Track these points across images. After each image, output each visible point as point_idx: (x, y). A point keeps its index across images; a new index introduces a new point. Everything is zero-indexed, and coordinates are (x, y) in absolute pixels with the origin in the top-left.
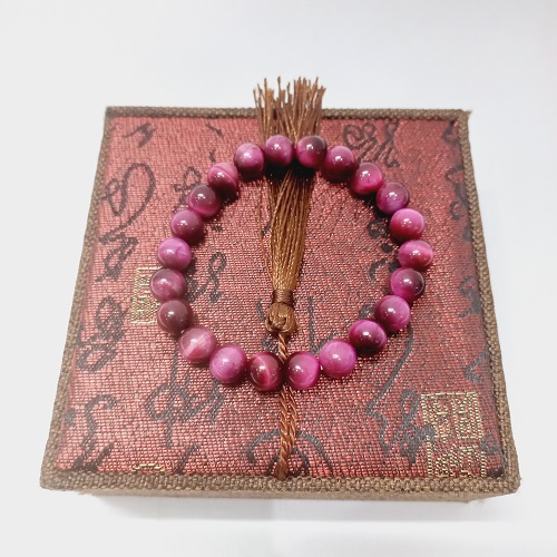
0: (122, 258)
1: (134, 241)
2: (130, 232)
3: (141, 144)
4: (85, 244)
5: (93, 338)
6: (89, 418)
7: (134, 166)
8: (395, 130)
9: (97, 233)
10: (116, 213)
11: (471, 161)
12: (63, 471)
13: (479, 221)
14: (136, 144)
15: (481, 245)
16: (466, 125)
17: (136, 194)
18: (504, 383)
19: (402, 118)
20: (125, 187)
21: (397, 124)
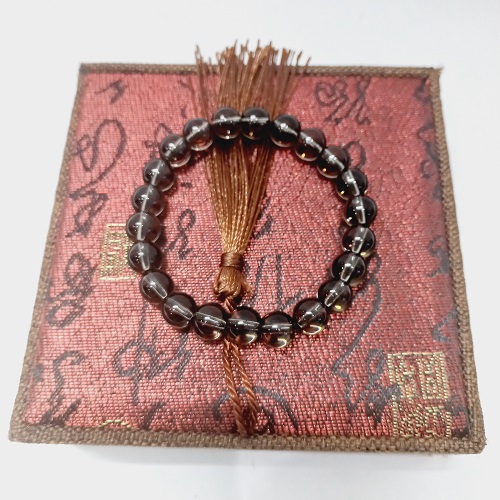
0: (92, 214)
1: (104, 197)
2: (101, 188)
3: (113, 100)
4: (57, 200)
5: (62, 294)
6: (57, 374)
7: (106, 122)
8: (366, 87)
9: (68, 189)
10: (87, 169)
11: (442, 119)
12: (31, 425)
13: (450, 179)
14: (109, 100)
15: (451, 204)
16: (438, 83)
17: (107, 150)
18: (471, 343)
19: (375, 75)
20: (96, 143)
21: (369, 81)
